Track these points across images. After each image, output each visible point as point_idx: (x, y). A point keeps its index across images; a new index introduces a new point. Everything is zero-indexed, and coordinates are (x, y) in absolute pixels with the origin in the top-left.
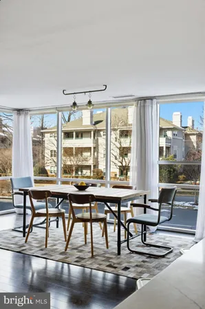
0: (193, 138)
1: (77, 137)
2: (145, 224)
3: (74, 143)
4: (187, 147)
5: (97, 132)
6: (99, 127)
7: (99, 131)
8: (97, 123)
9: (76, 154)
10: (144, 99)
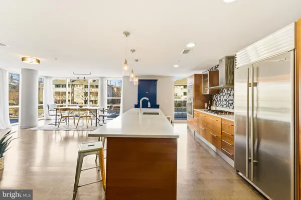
0: (115, 89)
1: (63, 87)
2: (104, 116)
3: (61, 90)
4: (113, 93)
5: (73, 85)
6: (74, 83)
7: (74, 85)
8: (73, 81)
9: (62, 95)
10: (103, 78)
